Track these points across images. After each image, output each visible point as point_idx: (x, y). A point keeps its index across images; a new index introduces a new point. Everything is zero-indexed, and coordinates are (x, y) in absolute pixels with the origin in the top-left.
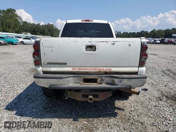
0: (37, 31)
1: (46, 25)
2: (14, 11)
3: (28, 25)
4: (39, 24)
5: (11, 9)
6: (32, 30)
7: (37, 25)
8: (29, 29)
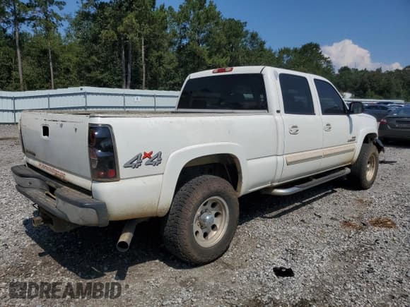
0: (369, 86)
1: (400, 71)
2: (317, 46)
3: (352, 74)
4: (379, 70)
5: (310, 45)
6: (358, 85)
7: (372, 72)
8: (350, 84)
